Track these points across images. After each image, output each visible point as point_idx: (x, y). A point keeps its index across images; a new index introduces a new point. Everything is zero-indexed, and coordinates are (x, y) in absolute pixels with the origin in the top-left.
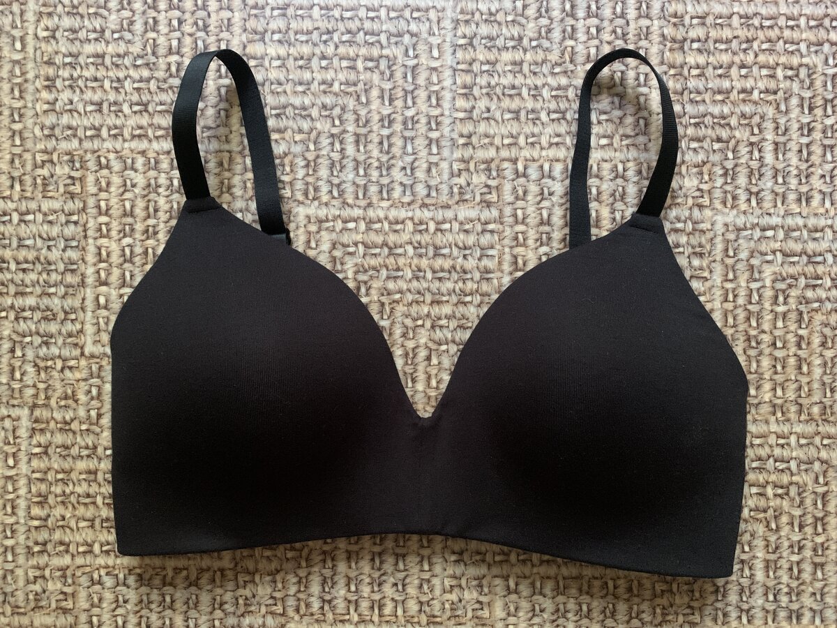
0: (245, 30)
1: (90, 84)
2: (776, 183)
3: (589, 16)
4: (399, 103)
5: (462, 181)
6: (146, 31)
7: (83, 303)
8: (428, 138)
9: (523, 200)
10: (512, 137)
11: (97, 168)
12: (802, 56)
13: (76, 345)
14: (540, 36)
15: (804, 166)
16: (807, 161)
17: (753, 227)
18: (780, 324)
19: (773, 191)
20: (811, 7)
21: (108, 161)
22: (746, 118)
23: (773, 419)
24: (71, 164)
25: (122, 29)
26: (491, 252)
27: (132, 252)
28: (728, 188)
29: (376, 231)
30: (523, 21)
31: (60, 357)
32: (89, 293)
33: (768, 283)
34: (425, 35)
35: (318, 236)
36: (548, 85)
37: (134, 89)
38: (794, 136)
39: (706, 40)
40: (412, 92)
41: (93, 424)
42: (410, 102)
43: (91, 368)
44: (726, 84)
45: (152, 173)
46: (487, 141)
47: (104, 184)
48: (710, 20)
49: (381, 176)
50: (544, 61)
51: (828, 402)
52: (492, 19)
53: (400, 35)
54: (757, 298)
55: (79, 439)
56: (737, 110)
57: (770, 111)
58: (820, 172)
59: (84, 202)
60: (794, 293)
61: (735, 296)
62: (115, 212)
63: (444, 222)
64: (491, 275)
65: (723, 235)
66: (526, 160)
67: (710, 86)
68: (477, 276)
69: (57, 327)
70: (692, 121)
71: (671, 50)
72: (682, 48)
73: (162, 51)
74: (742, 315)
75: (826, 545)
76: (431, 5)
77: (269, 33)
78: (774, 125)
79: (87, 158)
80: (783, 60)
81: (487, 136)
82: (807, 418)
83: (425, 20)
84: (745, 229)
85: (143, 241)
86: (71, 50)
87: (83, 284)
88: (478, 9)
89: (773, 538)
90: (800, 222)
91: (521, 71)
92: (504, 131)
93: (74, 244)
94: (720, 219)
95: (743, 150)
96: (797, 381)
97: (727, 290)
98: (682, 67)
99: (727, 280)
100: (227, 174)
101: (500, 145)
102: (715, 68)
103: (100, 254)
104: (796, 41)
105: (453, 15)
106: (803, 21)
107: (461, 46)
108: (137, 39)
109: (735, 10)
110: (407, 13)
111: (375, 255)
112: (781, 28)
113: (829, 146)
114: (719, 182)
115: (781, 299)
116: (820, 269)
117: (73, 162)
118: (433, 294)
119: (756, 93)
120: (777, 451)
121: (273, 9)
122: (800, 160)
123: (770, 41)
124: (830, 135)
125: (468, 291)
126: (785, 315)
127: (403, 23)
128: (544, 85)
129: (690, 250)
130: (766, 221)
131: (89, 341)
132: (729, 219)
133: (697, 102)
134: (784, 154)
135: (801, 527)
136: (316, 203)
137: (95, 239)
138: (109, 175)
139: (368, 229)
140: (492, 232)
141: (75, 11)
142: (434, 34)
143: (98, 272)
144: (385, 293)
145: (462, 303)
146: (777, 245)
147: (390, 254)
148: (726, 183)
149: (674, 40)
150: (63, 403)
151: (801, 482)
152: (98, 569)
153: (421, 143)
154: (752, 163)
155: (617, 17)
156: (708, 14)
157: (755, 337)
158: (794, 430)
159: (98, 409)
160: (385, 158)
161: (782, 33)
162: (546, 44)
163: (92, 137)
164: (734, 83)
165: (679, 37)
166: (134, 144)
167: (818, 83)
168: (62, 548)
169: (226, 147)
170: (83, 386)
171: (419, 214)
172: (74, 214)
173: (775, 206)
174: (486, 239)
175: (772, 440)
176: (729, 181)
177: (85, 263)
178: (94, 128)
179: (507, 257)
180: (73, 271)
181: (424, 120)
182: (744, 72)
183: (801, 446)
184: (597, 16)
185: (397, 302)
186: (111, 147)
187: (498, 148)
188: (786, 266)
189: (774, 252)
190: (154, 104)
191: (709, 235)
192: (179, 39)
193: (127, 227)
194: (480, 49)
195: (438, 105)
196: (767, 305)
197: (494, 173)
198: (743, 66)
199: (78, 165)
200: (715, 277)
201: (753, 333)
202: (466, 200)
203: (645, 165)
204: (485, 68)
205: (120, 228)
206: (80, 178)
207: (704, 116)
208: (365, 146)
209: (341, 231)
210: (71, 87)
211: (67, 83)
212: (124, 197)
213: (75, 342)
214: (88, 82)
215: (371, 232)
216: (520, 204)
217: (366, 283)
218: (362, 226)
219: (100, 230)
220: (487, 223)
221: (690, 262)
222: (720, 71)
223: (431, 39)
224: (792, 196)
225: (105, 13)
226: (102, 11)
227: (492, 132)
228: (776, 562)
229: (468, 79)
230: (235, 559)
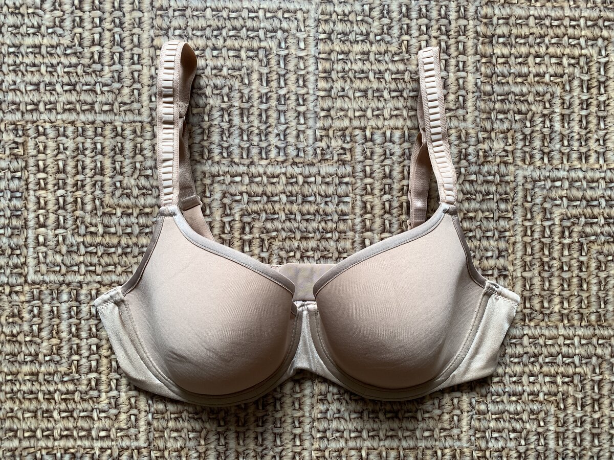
0: (153, 27)
1: (29, 69)
2: (563, 145)
3: (420, 17)
4: (274, 84)
5: (323, 144)
6: (74, 27)
7: (26, 241)
8: (297, 111)
9: (370, 159)
10: (362, 110)
11: (36, 135)
12: (582, 48)
13: (21, 274)
14: (382, 33)
15: (583, 132)
16: (586, 128)
17: (546, 178)
18: (566, 253)
19: (560, 152)
20: (588, 11)
21: (45, 129)
22: (540, 96)
23: (561, 325)
24: (15, 132)
25: (54, 26)
26: (346, 199)
27: (64, 201)
28: (527, 149)
29: (257, 183)
30: (370, 20)
31: (8, 284)
32: (31, 234)
33: (557, 221)
34: (294, 31)
35: (212, 188)
36: (389, 70)
37: (65, 72)
38: (576, 110)
39: (509, 36)
40: (284, 75)
41: (36, 336)
42: (282, 84)
43: (33, 292)
44: (525, 70)
45: (80, 139)
46: (342, 113)
47: (41, 148)
48: (512, 21)
49: (261, 140)
50: (386, 52)
51: (602, 311)
52: (346, 19)
53: (274, 31)
54: (549, 233)
55: (24, 348)
56: (533, 90)
57: (558, 91)
58: (596, 137)
59: (26, 162)
60: (576, 229)
61: (532, 232)
62: (51, 169)
63: (310, 176)
64: (346, 217)
65: (523, 185)
66: (373, 128)
67: (512, 71)
68: (336, 217)
69: (6, 260)
70: (499, 98)
71: (483, 43)
72: (491, 42)
73: (86, 43)
74: (537, 246)
75: (601, 420)
76: (298, 7)
77: (172, 29)
78: (561, 101)
79: (28, 127)
80: (567, 51)
81: (342, 110)
82: (587, 324)
83: (293, 19)
84: (540, 180)
85: (73, 192)
86: (14, 42)
87: (26, 226)
88: (334, 11)
89: (561, 416)
90: (581, 175)
91: (368, 60)
92: (355, 106)
93: (18, 195)
94: (521, 173)
95: (538, 120)
96: (579, 296)
97: (526, 227)
98: (491, 56)
99: (526, 220)
100: (139, 140)
101: (353, 117)
102: (516, 58)
103: (39, 203)
104: (577, 36)
105: (316, 15)
106: (582, 21)
107: (322, 40)
108: (66, 33)
109: (531, 13)
110: (280, 14)
111: (257, 202)
112: (565, 27)
113: (602, 117)
114: (520, 144)
115: (567, 233)
116: (596, 211)
117: (17, 130)
118: (302, 232)
119: (547, 76)
120: (565, 349)
121: (174, 11)
122: (581, 128)
123: (557, 36)
124: (603, 109)
125: (329, 229)
126: (570, 246)
127: (276, 22)
128: (386, 71)
129: (498, 197)
130: (555, 174)
131: (31, 271)
132: (527, 173)
133: (502, 83)
134: (568, 123)
135: (583, 406)
136: (210, 162)
137: (35, 191)
138: (46, 141)
139: (251, 182)
140: (347, 184)
141: (17, 11)
142: (301, 31)
143: (38, 217)
144: (265, 231)
145: (324, 238)
146: (564, 193)
147: (268, 201)
148: (525, 145)
149: (485, 36)
150: (11, 320)
151: (583, 373)
152: (40, 450)
153: (291, 115)
154: (544, 130)
155: (442, 18)
156: (510, 16)
157: (548, 262)
158: (577, 333)
159: (39, 324)
160: (263, 127)
161: (567, 30)
162: (387, 38)
163: (31, 111)
164: (530, 69)
165: (489, 34)
166: (66, 116)
167: (594, 69)
168: (11, 434)
169: (138, 118)
170: (27, 307)
171: (290, 170)
172: (18, 172)
173: (562, 163)
174: (342, 190)
175: (561, 341)
176: (527, 144)
177: (28, 210)
178: (33, 103)
179: (359, 203)
180: (18, 216)
181: (293, 98)
182: (538, 60)
183: (582, 345)
184: (426, 17)
185: (274, 238)
186: (47, 119)
187: (351, 119)
188: (570, 208)
189: (561, 198)
190: (81, 85)
191: (512, 185)
192: (100, 34)
193: (61, 181)
194: (336, 42)
195: (304, 86)
196: (556, 239)
197: (348, 139)
198: (537, 56)
199: (20, 133)
200: (517, 218)
201: (546, 259)
202: (327, 160)
203: (464, 131)
204: (341, 57)
205: (54, 182)
206: (23, 143)
207: (508, 94)
208: (248, 118)
209: (229, 184)
210: (14, 71)
211: (11, 68)
212: (58, 158)
213: (20, 272)
214: (28, 67)
215: (253, 184)
216: (368, 162)
217: (249, 223)
218: (246, 179)
219: (39, 184)
220: (342, 177)
221: (498, 206)
222: (520, 60)
223: (299, 35)
224: (575, 156)
225: (41, 12)
226: (39, 11)
227: (346, 107)
228: (564, 433)
229: (328, 65)
230: (148, 439)
